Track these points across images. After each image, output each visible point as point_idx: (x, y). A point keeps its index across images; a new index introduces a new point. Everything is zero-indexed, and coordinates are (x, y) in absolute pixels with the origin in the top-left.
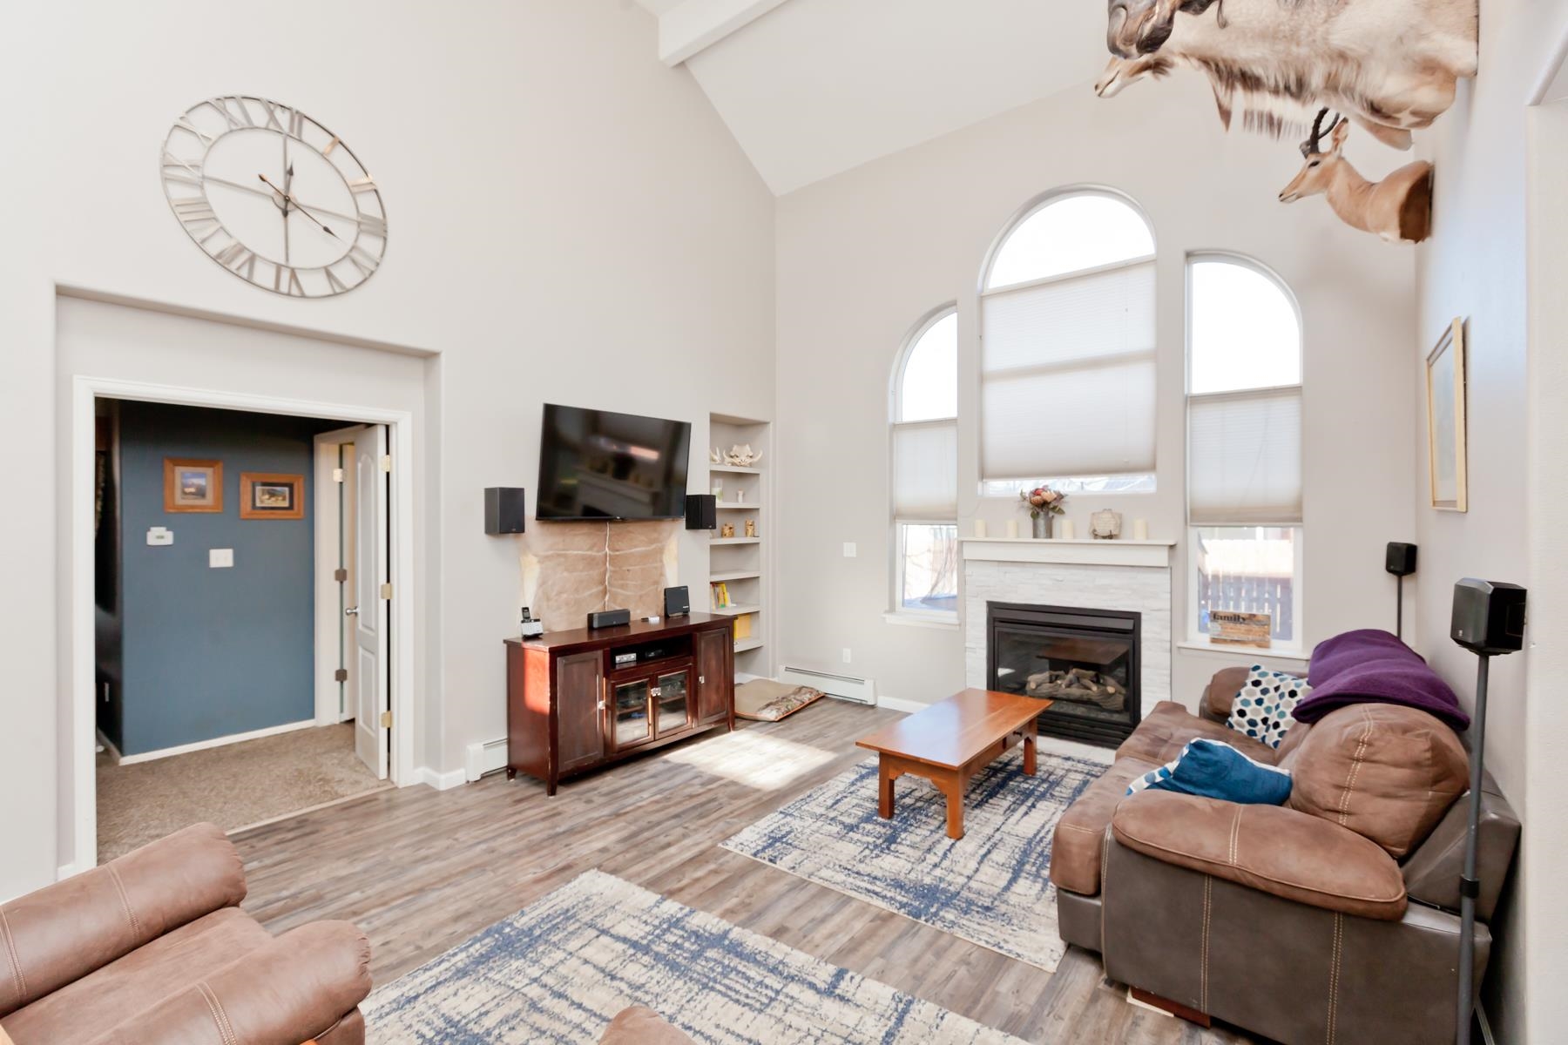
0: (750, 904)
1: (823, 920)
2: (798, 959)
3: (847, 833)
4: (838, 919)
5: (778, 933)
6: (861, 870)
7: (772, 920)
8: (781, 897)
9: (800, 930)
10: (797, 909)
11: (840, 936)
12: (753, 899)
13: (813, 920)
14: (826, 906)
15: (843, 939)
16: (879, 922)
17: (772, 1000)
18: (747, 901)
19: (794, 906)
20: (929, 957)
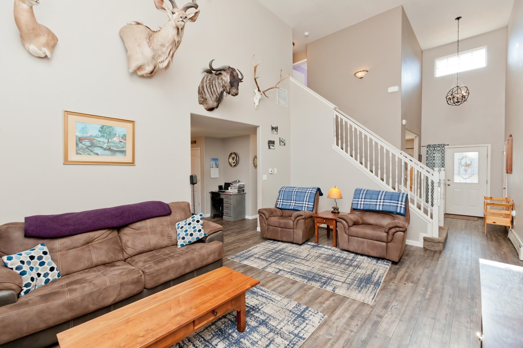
0: (305, 291)
1: (281, 286)
2: (288, 276)
3: (266, 319)
4: (276, 286)
5: (294, 282)
6: (265, 299)
7: (296, 286)
8: (294, 293)
9: (288, 283)
10: (289, 289)
11: (277, 281)
12: (304, 292)
13: (284, 286)
14: (280, 289)
15: (276, 281)
16: (264, 285)
17: (294, 269)
18: (306, 292)
19: (290, 290)
20: (254, 277)
